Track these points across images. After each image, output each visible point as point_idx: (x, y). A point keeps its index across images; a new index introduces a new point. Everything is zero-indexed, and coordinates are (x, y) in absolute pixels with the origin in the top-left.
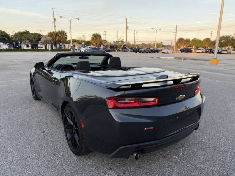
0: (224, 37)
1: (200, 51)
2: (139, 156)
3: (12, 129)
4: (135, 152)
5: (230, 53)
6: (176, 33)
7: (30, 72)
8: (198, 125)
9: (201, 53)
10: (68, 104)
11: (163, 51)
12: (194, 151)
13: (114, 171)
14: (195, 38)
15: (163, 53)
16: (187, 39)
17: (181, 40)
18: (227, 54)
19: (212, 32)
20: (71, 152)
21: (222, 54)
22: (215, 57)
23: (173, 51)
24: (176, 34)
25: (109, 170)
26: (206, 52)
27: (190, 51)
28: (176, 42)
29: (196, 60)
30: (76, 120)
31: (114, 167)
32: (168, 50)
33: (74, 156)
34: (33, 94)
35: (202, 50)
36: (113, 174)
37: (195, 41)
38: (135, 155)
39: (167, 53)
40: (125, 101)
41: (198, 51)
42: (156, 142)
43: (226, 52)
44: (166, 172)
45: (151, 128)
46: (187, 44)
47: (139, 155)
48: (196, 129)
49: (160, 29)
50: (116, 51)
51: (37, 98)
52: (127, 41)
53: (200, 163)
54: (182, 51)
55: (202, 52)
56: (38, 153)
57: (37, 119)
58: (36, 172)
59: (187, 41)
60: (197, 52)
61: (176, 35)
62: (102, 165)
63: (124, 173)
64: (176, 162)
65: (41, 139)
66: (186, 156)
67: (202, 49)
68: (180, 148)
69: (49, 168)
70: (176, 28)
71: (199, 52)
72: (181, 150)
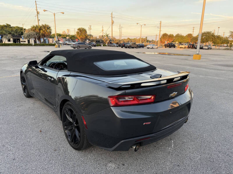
0: (205, 33)
1: (183, 46)
2: (138, 148)
4: (134, 145)
5: (211, 49)
6: (160, 28)
7: (21, 69)
8: (187, 119)
9: (184, 48)
10: (68, 102)
11: (148, 47)
12: (184, 142)
13: (114, 163)
14: (178, 34)
15: (148, 48)
16: (171, 34)
17: (165, 35)
18: (208, 49)
20: (71, 147)
21: (203, 49)
22: (198, 53)
24: (160, 29)
25: (109, 162)
26: (189, 47)
27: (174, 46)
28: (160, 37)
29: (179, 55)
31: (113, 160)
34: (25, 92)
35: (185, 46)
36: (113, 166)
37: (178, 36)
38: (134, 147)
39: (152, 48)
40: (125, 99)
41: (181, 46)
42: (153, 135)
43: (206, 48)
44: (161, 162)
45: (149, 123)
46: (171, 39)
48: (185, 123)
49: (145, 25)
50: (102, 45)
51: (29, 96)
52: (113, 36)
53: (190, 152)
54: (166, 46)
55: (185, 48)
56: (39, 150)
57: (32, 116)
58: (39, 168)
59: (171, 36)
60: (181, 48)
61: (160, 31)
62: (102, 158)
63: (124, 165)
64: (169, 153)
65: (39, 136)
66: (178, 147)
67: (185, 45)
68: (171, 139)
69: (52, 163)
70: (161, 23)
71: (182, 48)
72: (173, 141)
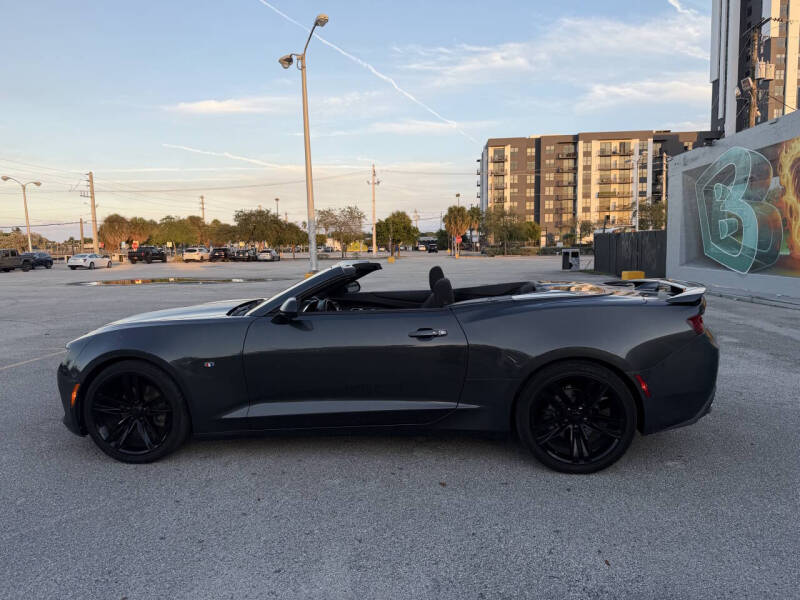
1: (195, 256)
5: (279, 259)
6: (92, 197)
9: (198, 261)
11: (72, 262)
14: (168, 217)
15: (73, 268)
16: (135, 218)
17: (114, 222)
18: (273, 260)
19: (202, 198)
21: (260, 261)
23: (107, 260)
24: (93, 201)
26: (213, 258)
27: (162, 258)
28: (98, 226)
32: (90, 257)
35: (201, 254)
37: (170, 225)
41: (187, 256)
43: (267, 256)
46: (140, 234)
49: (38, 184)
54: (134, 258)
55: (202, 260)
59: (138, 225)
60: (187, 261)
61: (94, 207)
67: (200, 250)
70: (91, 180)
71: (194, 260)
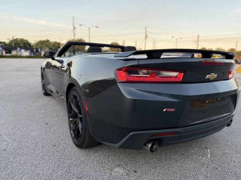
2: (155, 148)
3: (14, 119)
4: (149, 142)
6: (198, 42)
7: (42, 65)
8: (231, 121)
10: (74, 88)
12: (226, 153)
13: (122, 169)
20: (74, 145)
25: (117, 166)
30: (79, 104)
31: (123, 164)
33: (76, 148)
34: (43, 90)
36: (122, 171)
38: (150, 146)
40: (139, 74)
42: (179, 130)
44: (190, 174)
45: (173, 110)
47: (155, 146)
48: (229, 125)
51: (47, 94)
53: (235, 166)
56: (36, 143)
57: (43, 111)
61: (198, 45)
62: (108, 161)
63: (136, 172)
64: (204, 164)
65: (42, 130)
66: (216, 158)
68: (207, 148)
69: (45, 159)
70: (198, 37)
72: (209, 151)
